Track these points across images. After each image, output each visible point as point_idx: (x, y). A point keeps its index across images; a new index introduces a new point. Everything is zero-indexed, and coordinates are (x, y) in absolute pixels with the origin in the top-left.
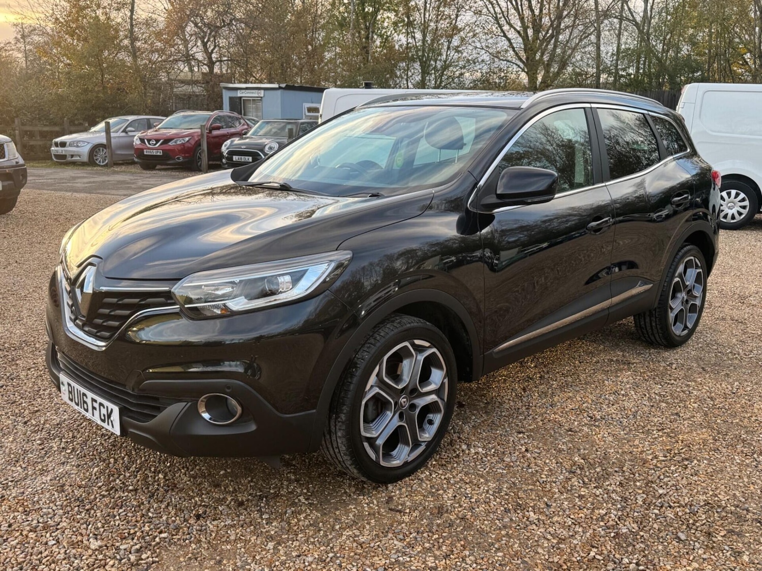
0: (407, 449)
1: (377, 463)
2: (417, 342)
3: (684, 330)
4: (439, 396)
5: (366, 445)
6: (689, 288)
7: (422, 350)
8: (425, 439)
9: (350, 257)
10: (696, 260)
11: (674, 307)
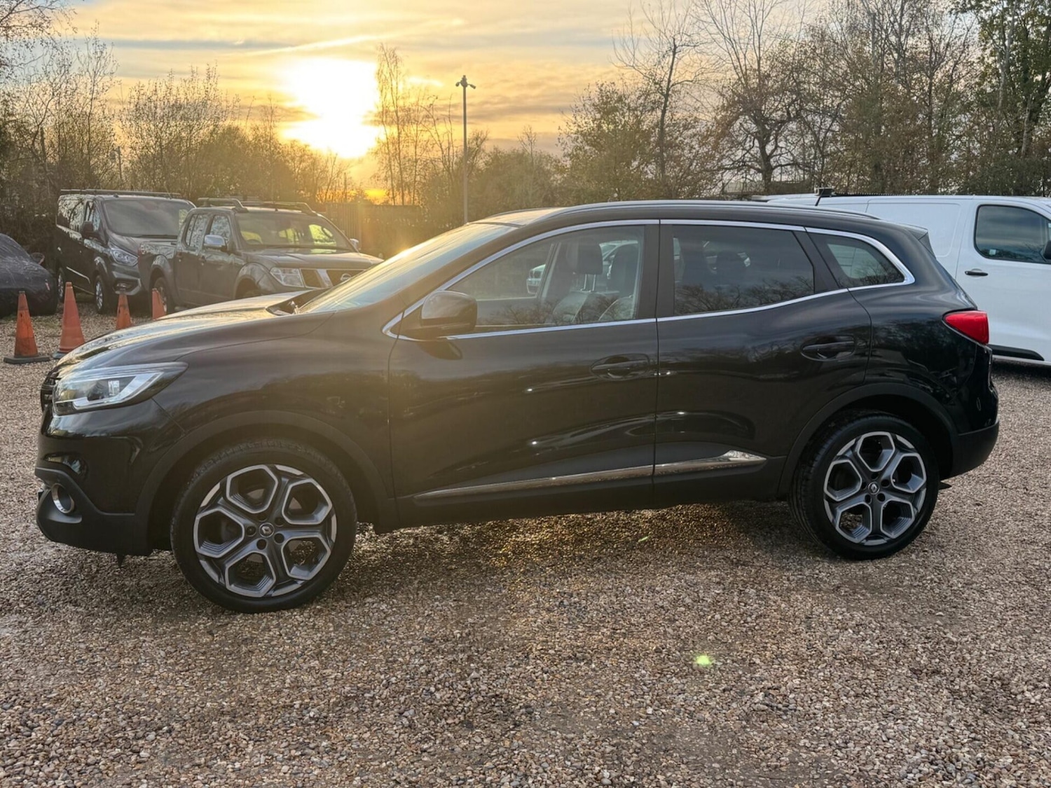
3: (873, 537)
4: (323, 532)
5: (204, 563)
6: (884, 477)
7: (293, 478)
8: (300, 578)
9: (184, 368)
10: (900, 438)
11: (837, 499)
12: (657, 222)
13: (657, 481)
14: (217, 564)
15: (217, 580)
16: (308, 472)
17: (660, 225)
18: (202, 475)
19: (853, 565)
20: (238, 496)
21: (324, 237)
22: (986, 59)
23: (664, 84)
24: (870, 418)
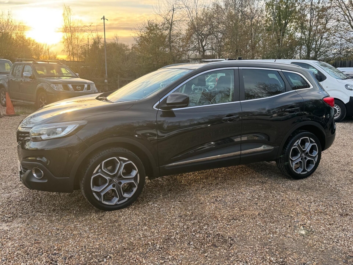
0: (117, 199)
1: (101, 202)
2: (120, 158)
3: (303, 171)
4: (134, 180)
5: (94, 194)
6: (306, 152)
7: (125, 161)
8: (127, 197)
9: (86, 123)
10: (311, 139)
11: (293, 160)
12: (237, 68)
13: (241, 156)
14: (98, 194)
15: (99, 200)
16: (130, 159)
17: (238, 69)
18: (94, 162)
19: (298, 181)
20: (106, 169)
21: (67, 72)
22: (268, 16)
23: (170, 21)
24: (303, 133)
